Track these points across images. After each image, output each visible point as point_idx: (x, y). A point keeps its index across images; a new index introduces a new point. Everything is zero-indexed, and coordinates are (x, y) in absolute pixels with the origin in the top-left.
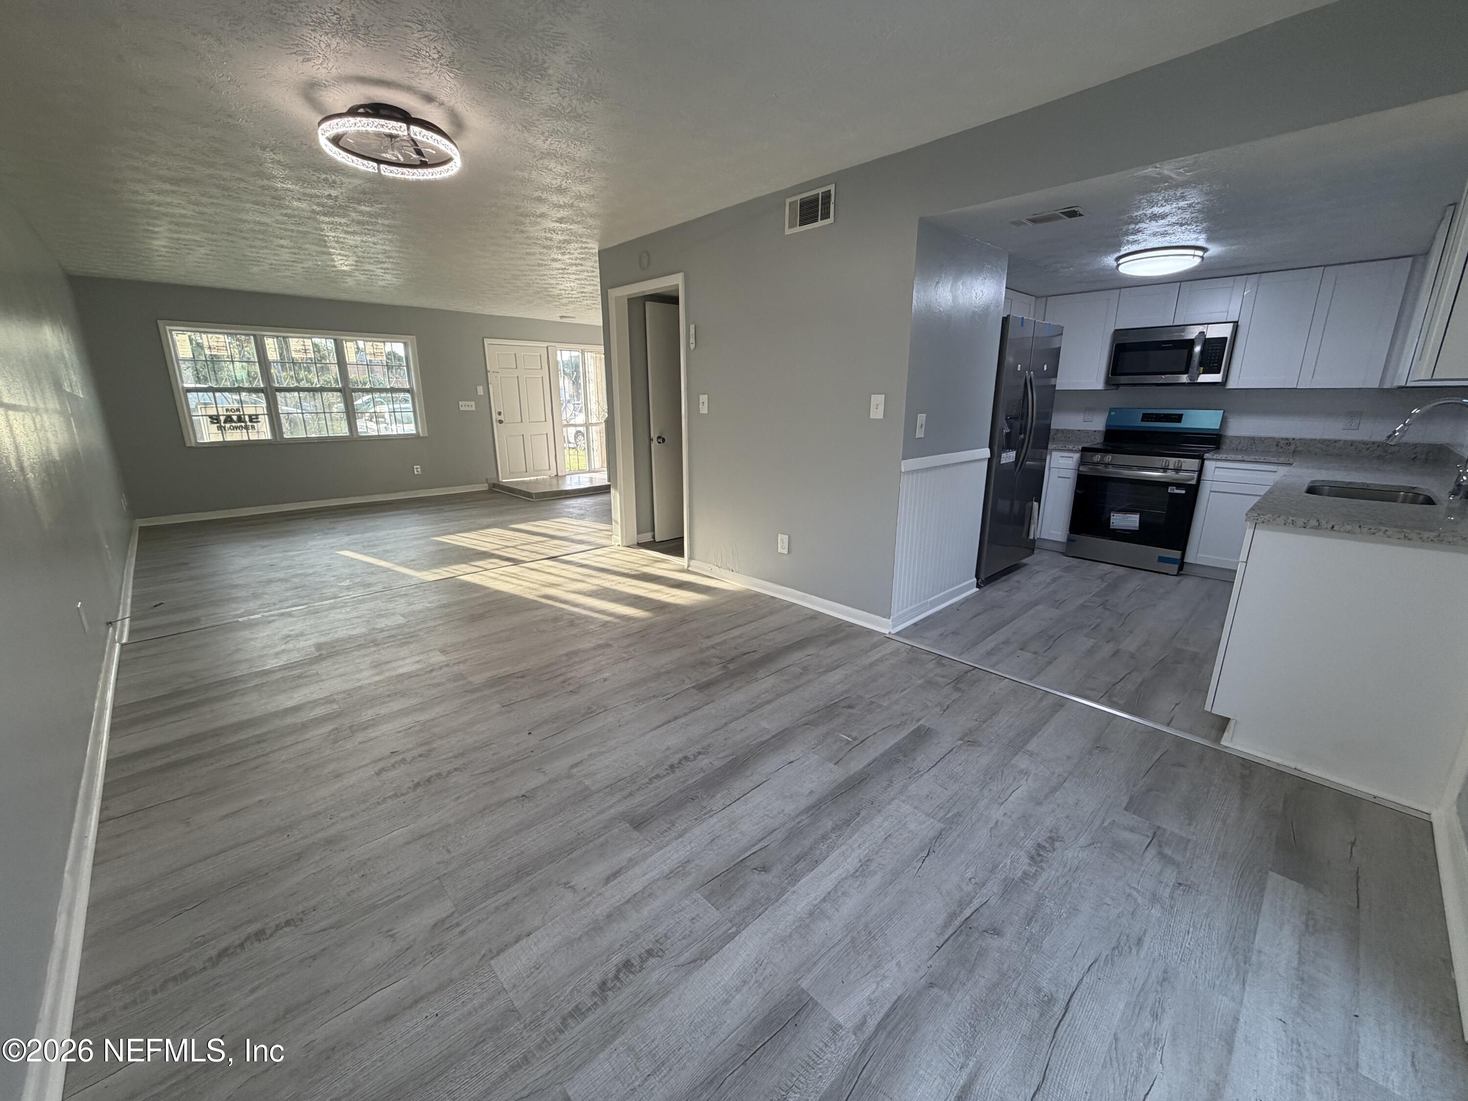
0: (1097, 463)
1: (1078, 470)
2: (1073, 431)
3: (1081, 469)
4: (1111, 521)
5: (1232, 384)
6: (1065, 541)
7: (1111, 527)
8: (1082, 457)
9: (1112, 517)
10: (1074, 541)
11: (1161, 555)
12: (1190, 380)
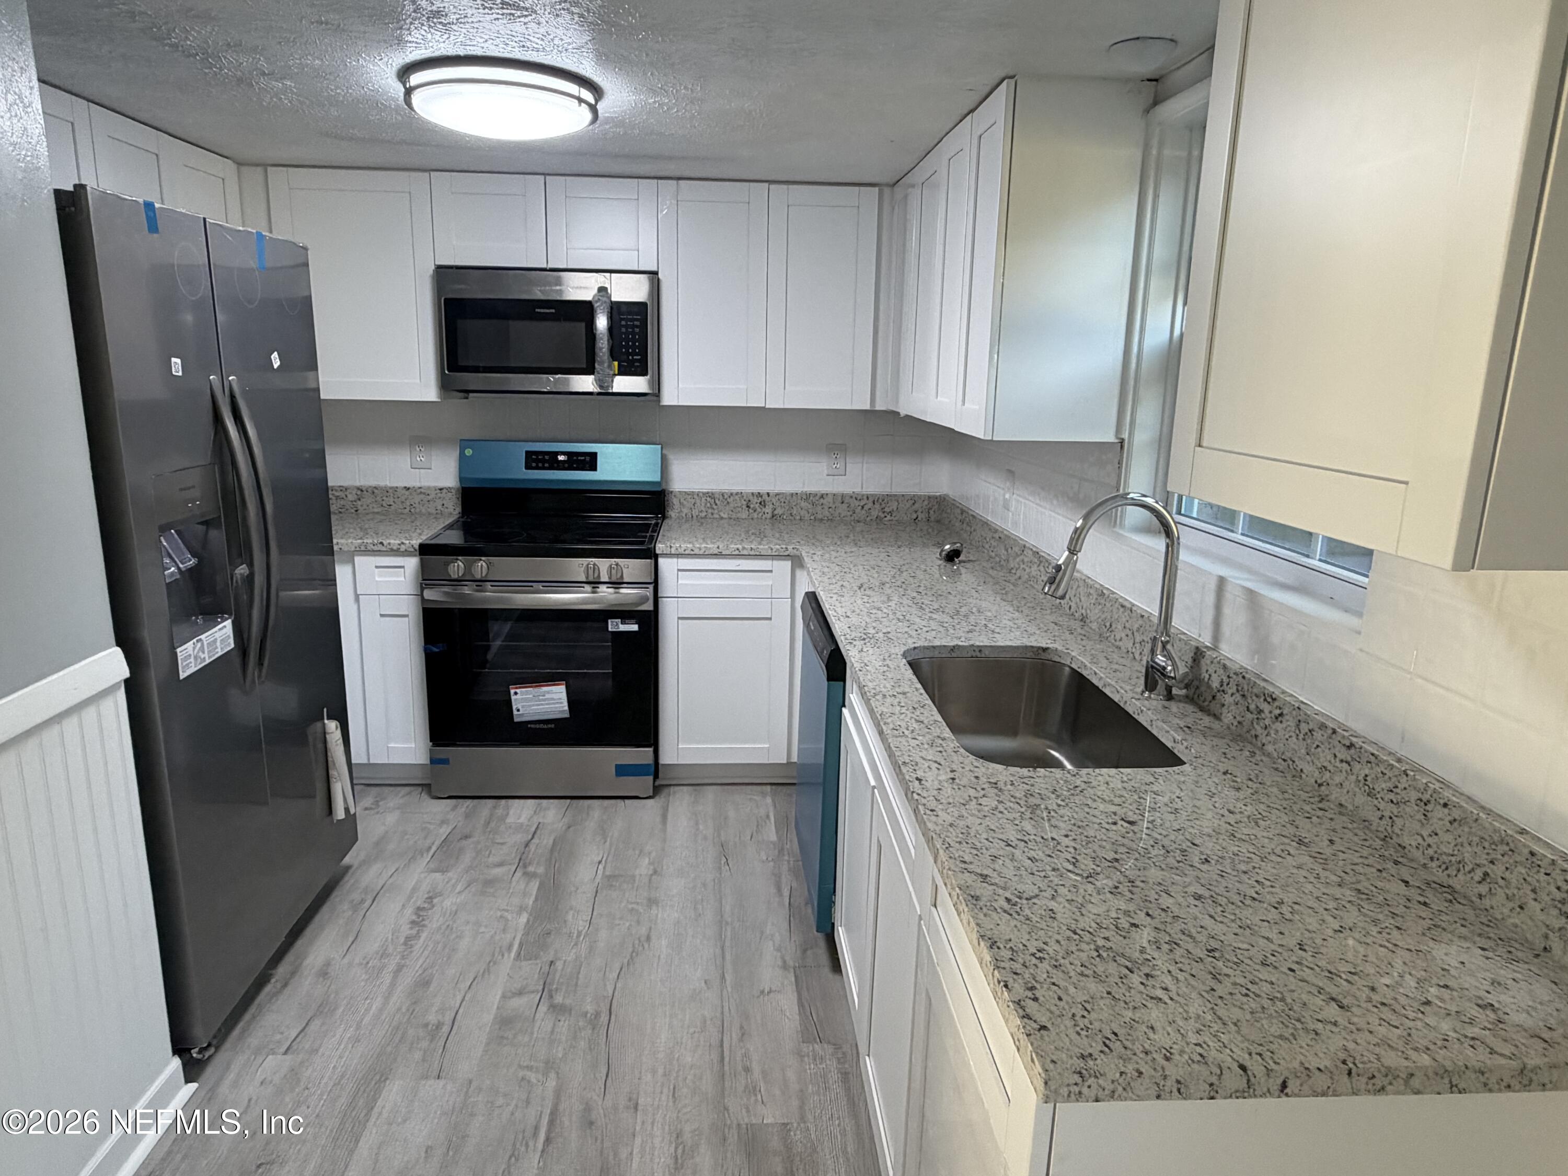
0: (459, 581)
1: (423, 600)
2: (395, 489)
3: (429, 594)
4: (514, 707)
5: (669, 398)
6: (428, 762)
7: (516, 720)
8: (423, 566)
9: (513, 697)
10: (445, 761)
11: (619, 763)
12: (601, 387)
